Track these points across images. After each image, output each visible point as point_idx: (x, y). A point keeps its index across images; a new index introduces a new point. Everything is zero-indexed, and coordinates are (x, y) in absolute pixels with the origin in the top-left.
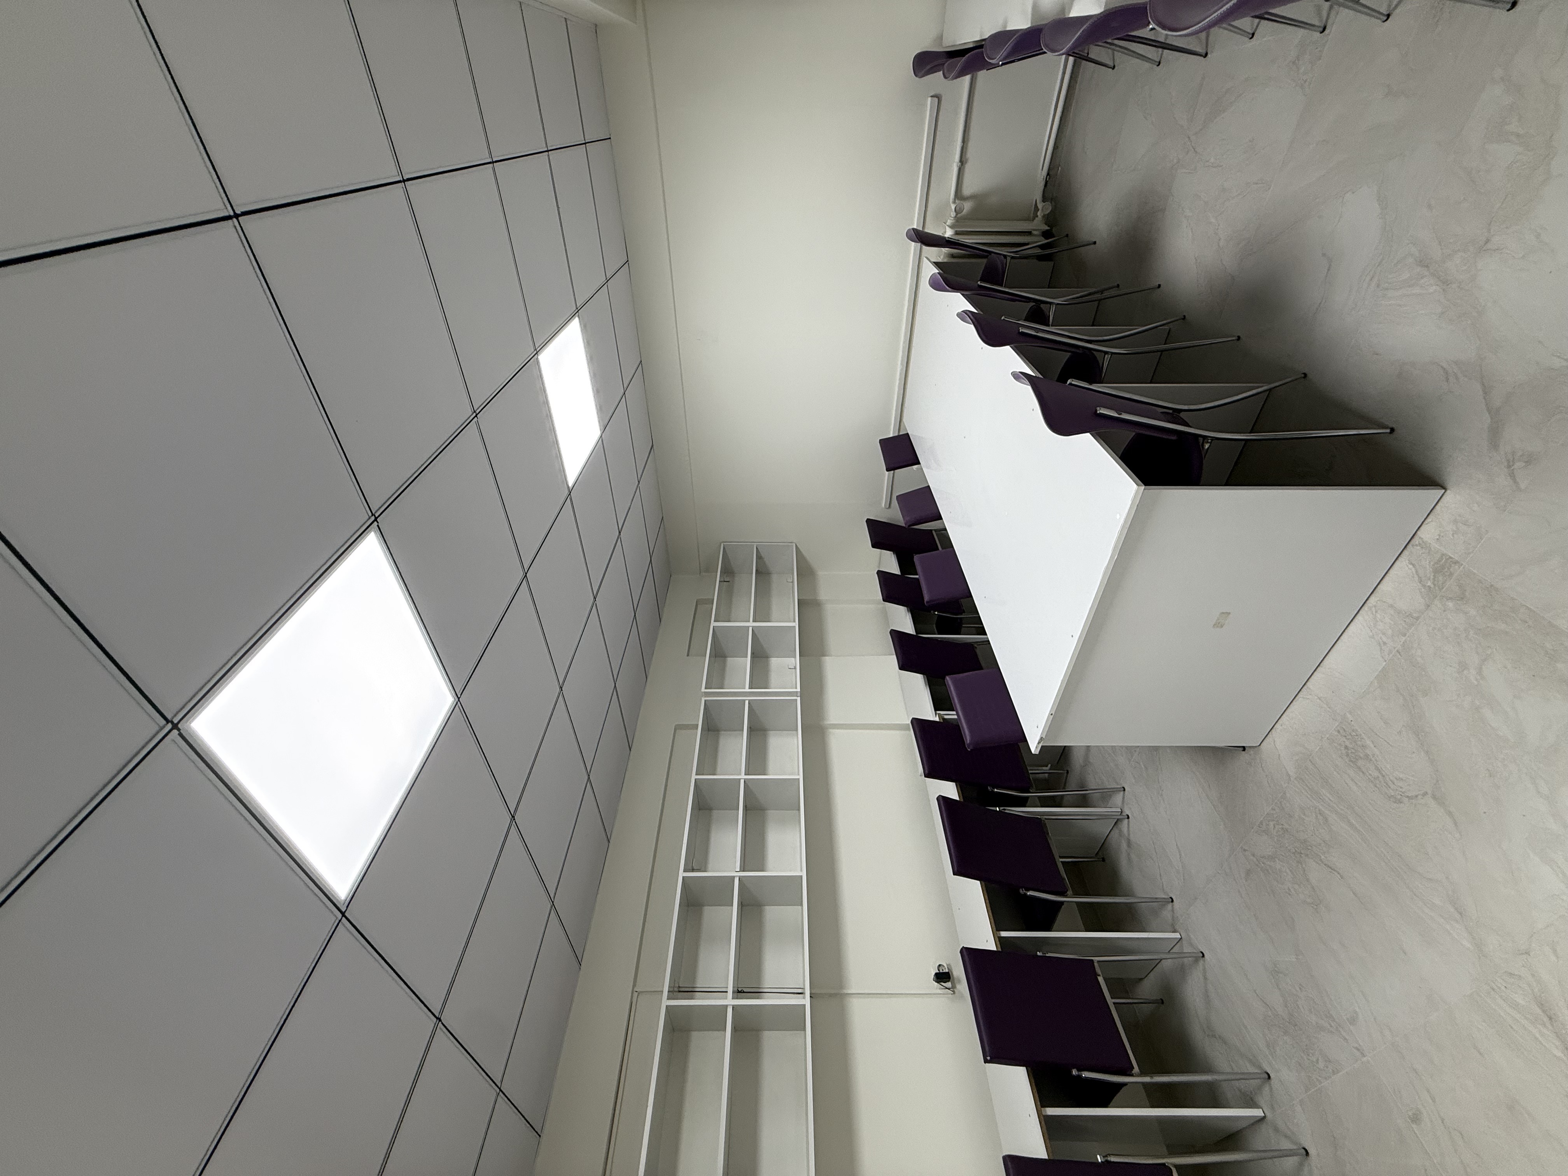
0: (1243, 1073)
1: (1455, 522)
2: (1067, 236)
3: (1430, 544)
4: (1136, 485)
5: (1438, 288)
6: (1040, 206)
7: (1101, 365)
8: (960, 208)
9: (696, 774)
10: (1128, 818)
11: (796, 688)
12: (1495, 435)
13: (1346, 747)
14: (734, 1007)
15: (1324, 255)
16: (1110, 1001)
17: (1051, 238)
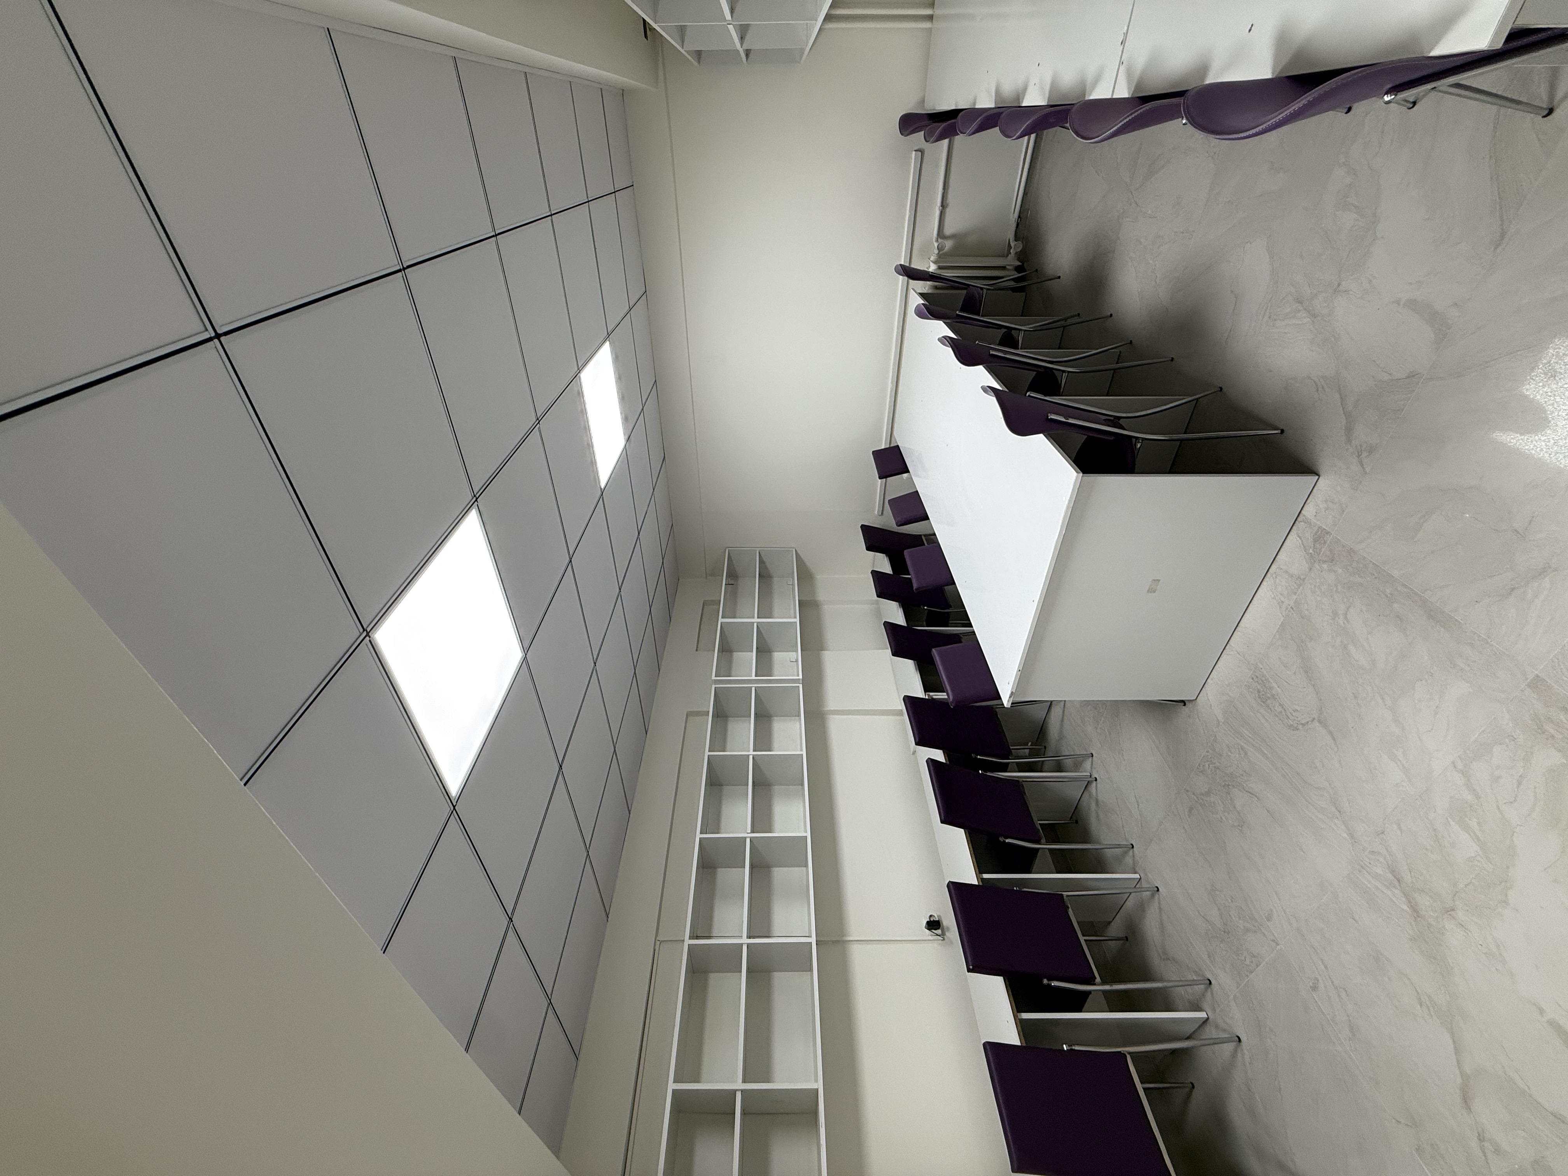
0: (1187, 981)
1: (1326, 501)
2: (1037, 270)
3: (1311, 519)
4: (1075, 473)
5: (1309, 319)
6: (1012, 244)
7: (1060, 382)
8: (942, 246)
9: (709, 751)
10: (1096, 780)
11: (798, 676)
12: (1349, 430)
13: (1259, 691)
14: (748, 945)
15: (1232, 292)
16: (1082, 939)
17: (1024, 272)
